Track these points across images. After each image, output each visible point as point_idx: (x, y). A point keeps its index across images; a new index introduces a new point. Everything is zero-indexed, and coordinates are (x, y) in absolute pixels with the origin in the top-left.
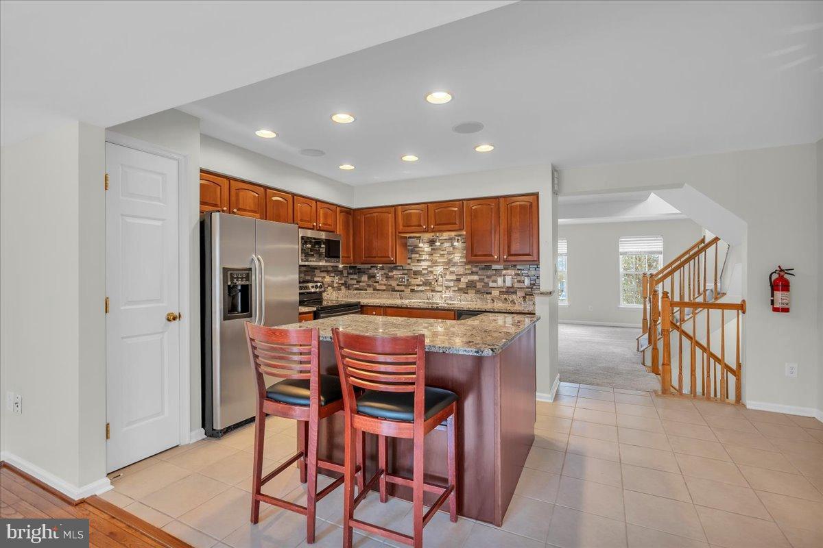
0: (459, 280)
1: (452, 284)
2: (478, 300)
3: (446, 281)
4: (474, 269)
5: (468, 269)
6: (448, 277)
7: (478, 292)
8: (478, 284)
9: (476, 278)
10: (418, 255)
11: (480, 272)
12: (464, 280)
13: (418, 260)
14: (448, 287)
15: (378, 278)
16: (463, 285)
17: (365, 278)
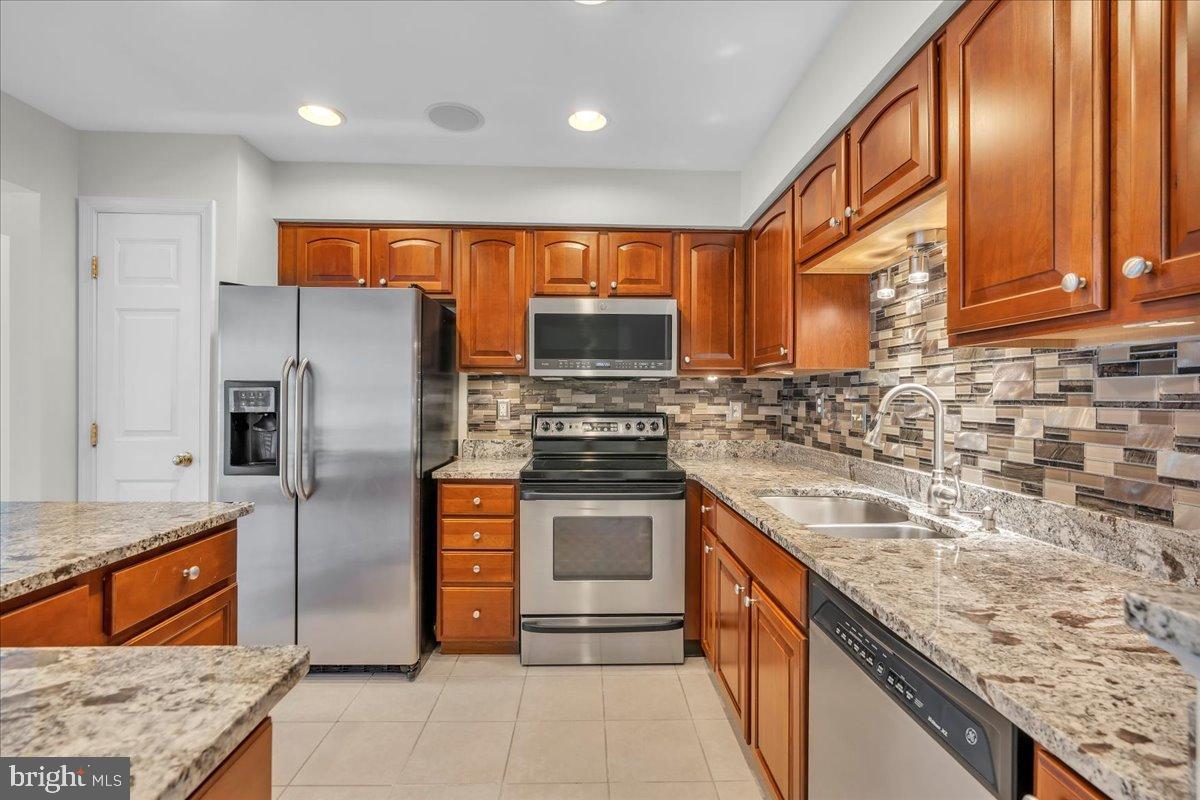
0: (1005, 427)
1: (980, 441)
2: (1085, 539)
3: (967, 426)
4: (1075, 373)
5: (1049, 373)
6: (969, 413)
7: (1087, 496)
8: (1091, 451)
9: (1080, 418)
10: (889, 333)
11: (1104, 388)
12: (1030, 426)
13: (892, 350)
14: (970, 456)
15: (819, 410)
16: (1021, 452)
17: (802, 412)
